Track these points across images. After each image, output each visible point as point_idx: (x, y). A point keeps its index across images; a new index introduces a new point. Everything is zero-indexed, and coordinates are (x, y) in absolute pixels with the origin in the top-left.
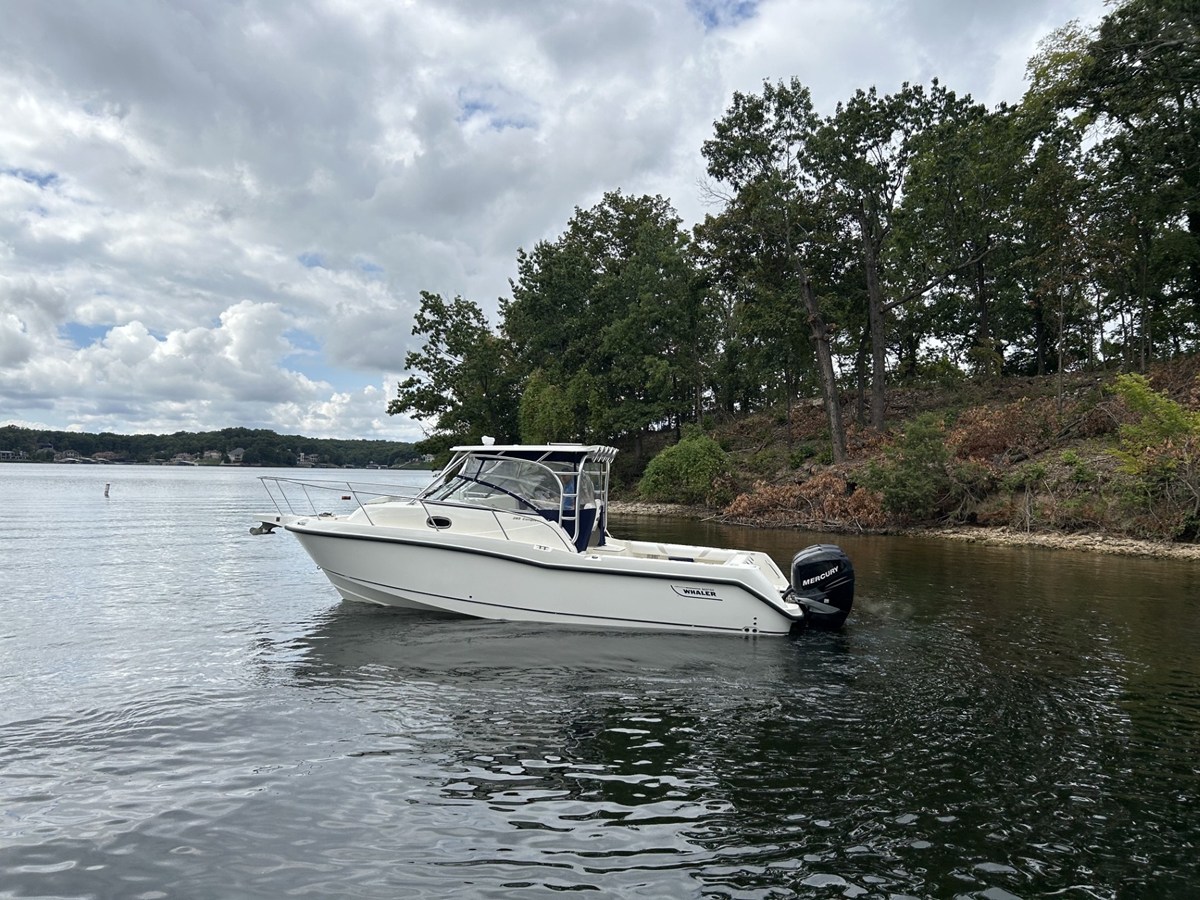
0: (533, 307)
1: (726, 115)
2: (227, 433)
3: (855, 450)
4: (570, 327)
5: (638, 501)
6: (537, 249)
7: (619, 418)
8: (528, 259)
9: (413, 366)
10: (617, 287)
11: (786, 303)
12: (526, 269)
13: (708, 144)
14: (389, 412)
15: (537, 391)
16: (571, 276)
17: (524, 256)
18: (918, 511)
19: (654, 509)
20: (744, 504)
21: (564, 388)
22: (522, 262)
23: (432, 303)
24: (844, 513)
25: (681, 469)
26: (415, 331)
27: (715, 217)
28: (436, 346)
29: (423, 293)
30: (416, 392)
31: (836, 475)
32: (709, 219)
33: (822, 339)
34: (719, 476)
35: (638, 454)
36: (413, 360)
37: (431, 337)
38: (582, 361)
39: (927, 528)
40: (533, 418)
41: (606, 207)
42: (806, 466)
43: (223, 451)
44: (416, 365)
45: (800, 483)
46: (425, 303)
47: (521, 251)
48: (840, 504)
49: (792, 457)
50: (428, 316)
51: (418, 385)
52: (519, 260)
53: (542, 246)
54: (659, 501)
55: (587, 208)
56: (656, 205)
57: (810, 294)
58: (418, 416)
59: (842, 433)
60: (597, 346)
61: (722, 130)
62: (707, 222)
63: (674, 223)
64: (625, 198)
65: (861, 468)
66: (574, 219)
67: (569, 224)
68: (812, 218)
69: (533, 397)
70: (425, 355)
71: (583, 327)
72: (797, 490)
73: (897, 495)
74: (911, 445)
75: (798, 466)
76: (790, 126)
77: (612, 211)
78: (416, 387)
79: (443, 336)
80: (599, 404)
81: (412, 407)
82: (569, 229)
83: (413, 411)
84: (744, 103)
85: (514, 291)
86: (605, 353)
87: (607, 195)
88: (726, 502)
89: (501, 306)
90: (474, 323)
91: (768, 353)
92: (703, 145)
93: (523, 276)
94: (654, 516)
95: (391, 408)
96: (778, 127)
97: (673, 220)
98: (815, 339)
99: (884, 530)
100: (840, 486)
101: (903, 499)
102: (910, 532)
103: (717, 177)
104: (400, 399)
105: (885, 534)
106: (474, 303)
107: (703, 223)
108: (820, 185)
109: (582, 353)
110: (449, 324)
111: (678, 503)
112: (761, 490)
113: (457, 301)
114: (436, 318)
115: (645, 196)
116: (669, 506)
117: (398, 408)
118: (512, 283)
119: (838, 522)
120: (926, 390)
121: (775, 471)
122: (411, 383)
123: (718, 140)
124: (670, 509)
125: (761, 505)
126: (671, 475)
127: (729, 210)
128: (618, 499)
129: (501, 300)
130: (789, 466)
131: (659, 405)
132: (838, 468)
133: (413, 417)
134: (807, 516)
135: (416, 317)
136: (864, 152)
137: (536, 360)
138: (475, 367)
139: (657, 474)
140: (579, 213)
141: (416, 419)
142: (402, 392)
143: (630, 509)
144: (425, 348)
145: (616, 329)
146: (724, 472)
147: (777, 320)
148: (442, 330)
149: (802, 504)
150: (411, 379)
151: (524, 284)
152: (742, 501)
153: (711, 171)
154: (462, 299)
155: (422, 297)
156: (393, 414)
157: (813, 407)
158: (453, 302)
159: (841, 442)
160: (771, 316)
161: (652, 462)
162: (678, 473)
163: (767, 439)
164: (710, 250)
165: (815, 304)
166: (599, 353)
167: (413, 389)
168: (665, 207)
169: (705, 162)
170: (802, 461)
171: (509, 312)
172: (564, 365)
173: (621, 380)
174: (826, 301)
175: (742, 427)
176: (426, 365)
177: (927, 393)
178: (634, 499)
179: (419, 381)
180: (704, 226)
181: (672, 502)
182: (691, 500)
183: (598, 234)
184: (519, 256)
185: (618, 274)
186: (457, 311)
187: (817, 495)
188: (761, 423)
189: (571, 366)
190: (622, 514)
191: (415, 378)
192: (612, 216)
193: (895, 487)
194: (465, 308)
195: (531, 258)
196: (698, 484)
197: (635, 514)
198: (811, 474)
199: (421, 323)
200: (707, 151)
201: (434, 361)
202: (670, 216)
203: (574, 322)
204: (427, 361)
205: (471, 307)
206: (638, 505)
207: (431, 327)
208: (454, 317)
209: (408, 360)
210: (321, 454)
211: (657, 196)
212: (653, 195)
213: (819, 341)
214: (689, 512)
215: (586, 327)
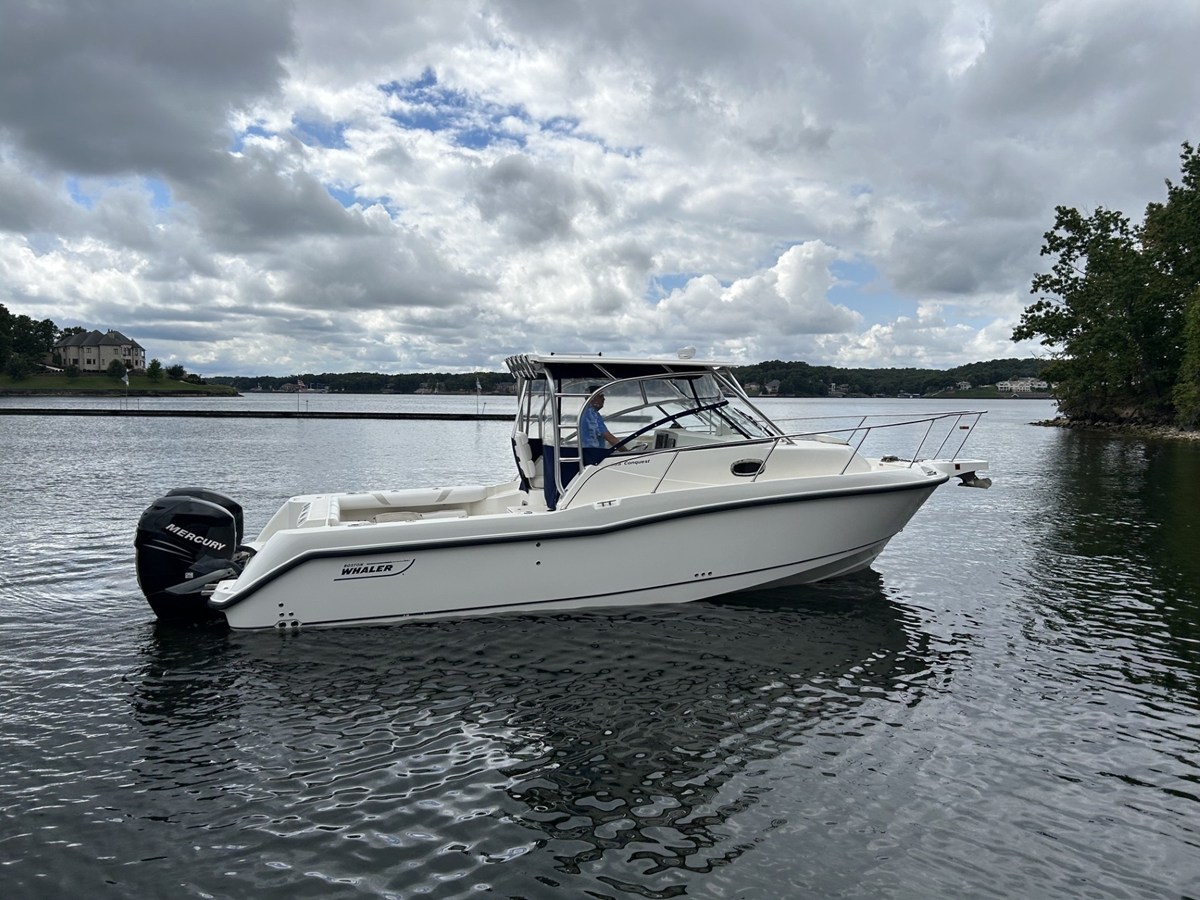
2: (764, 366)
8: (1195, 153)
9: (1040, 289)
12: (1192, 166)
14: (1013, 339)
17: (1190, 151)
22: (1187, 158)
23: (1068, 218)
26: (1044, 250)
29: (1058, 208)
30: (1043, 316)
36: (1041, 283)
37: (1061, 256)
43: (761, 383)
44: (1045, 287)
46: (1060, 219)
47: (1186, 145)
50: (1064, 234)
51: (1047, 308)
52: (1183, 157)
58: (1048, 342)
70: (1055, 276)
78: (1044, 310)
79: (1077, 253)
81: (1039, 333)
83: (1042, 337)
85: (1171, 193)
90: (1116, 235)
93: (1187, 174)
95: (1015, 334)
104: (1025, 324)
106: (1119, 213)
110: (1086, 239)
113: (1098, 213)
114: (1070, 234)
117: (1019, 335)
118: (1169, 184)
122: (1039, 307)
129: (1152, 205)
133: (1043, 343)
135: (1045, 237)
141: (1046, 345)
142: (1027, 317)
144: (1055, 268)
148: (1078, 247)
150: (1040, 303)
151: (1189, 184)
154: (1104, 210)
155: (1057, 213)
156: (1017, 340)
158: (1093, 214)
167: (1042, 314)
176: (1056, 287)
179: (1049, 305)
184: (1183, 151)
186: (1098, 224)
191: (1044, 302)
194: (1105, 220)
199: (1052, 242)
201: (1067, 282)
204: (1058, 282)
205: (1115, 218)
207: (1062, 245)
208: (1093, 231)
209: (1035, 282)
210: (851, 384)
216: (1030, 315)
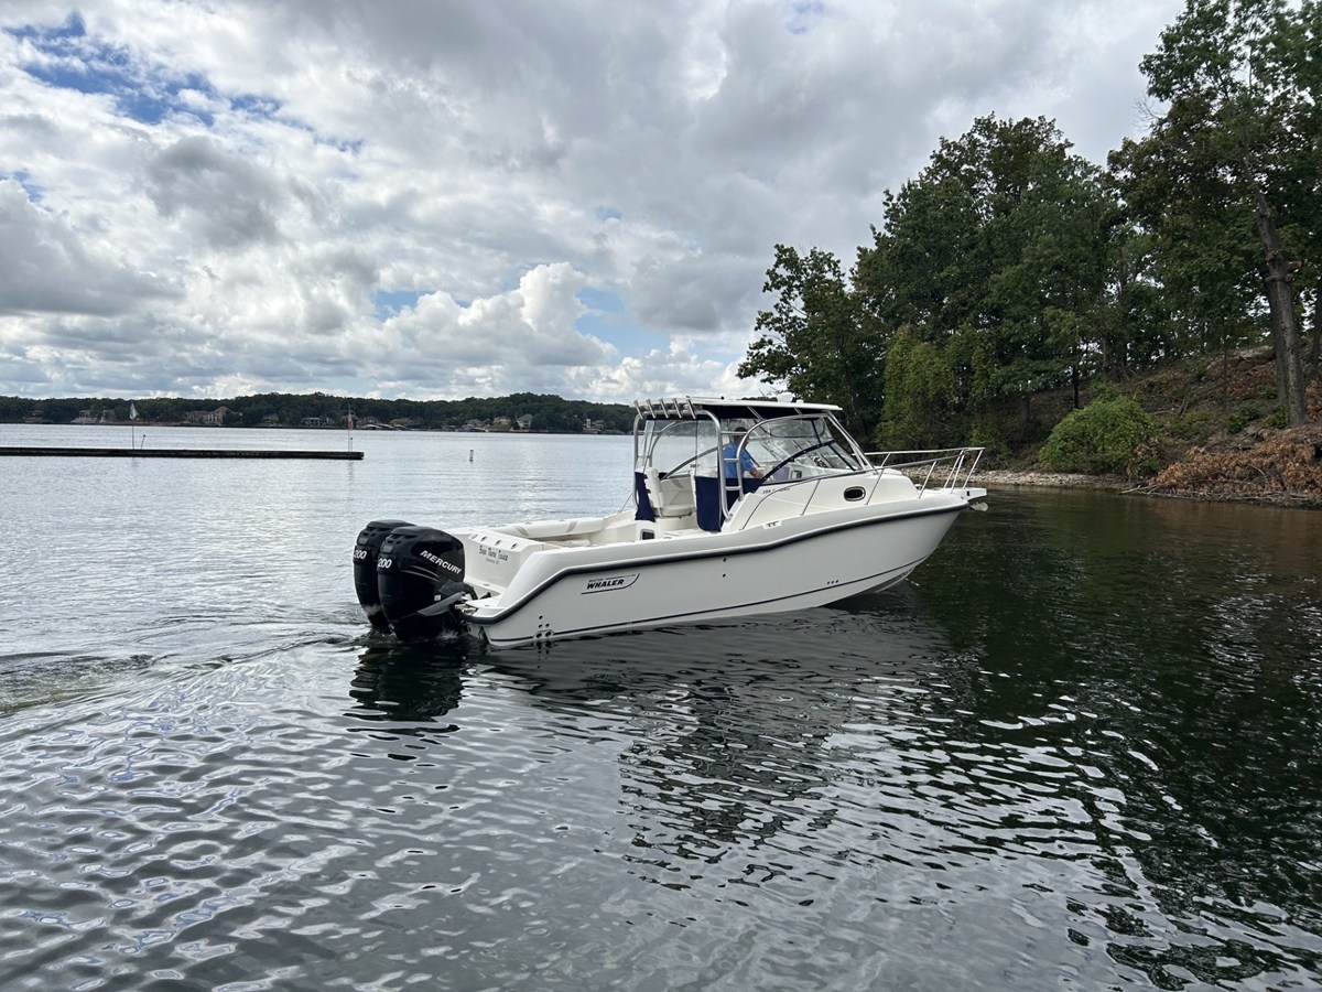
0: (902, 255)
1: (1176, 23)
2: (515, 399)
3: (1318, 411)
4: (948, 277)
5: (1032, 470)
6: (904, 190)
7: (1010, 377)
8: (895, 201)
9: (763, 327)
10: (1005, 229)
11: (1230, 238)
12: (892, 213)
13: (1149, 59)
14: (739, 375)
15: (907, 349)
16: (948, 218)
17: (891, 199)
19: (1054, 479)
20: (1177, 474)
21: (941, 346)
22: (888, 205)
23: (787, 257)
25: (1096, 434)
26: (767, 287)
27: (1138, 141)
29: (777, 246)
30: (766, 354)
31: (1294, 440)
32: (1128, 145)
33: (1282, 280)
34: (1141, 441)
35: (1024, 416)
36: (764, 319)
37: (783, 294)
38: (964, 314)
40: (900, 378)
41: (976, 136)
42: (1250, 430)
43: (512, 417)
44: (768, 324)
45: (1244, 449)
46: (779, 257)
47: (887, 192)
48: (1306, 475)
49: (1231, 420)
50: (783, 271)
51: (769, 346)
52: (885, 203)
53: (910, 186)
54: (1058, 471)
55: (954, 137)
56: (1038, 128)
57: (1269, 227)
58: (769, 380)
59: (1301, 391)
60: (982, 296)
61: (1169, 41)
62: (1126, 148)
63: (1062, 148)
64: (998, 123)
66: (937, 152)
67: (932, 157)
69: (902, 355)
70: (777, 315)
71: (964, 275)
72: (1244, 458)
75: (1240, 430)
76: (1255, 27)
77: (983, 140)
78: (767, 348)
79: (796, 292)
80: (985, 362)
81: (762, 371)
82: (930, 163)
83: (763, 374)
85: (876, 238)
86: (993, 304)
87: (978, 122)
88: (1152, 472)
89: (859, 256)
90: (829, 276)
91: (1206, 300)
92: (1143, 60)
93: (888, 220)
94: (1056, 487)
95: (741, 370)
96: (1239, 30)
97: (1060, 145)
98: (1274, 280)
100: (1306, 454)
103: (1159, 96)
104: (750, 361)
106: (831, 254)
108: (1277, 94)
109: (964, 305)
110: (803, 279)
111: (1082, 472)
112: (1199, 458)
113: (813, 253)
114: (789, 273)
115: (1026, 119)
116: (1071, 476)
117: (746, 372)
118: (874, 229)
119: (1306, 494)
121: (1207, 437)
122: (761, 344)
123: (1163, 53)
124: (1075, 480)
125: (1197, 475)
126: (1081, 439)
127: (1160, 134)
128: (1007, 468)
129: (860, 249)
130: (1226, 430)
131: (1057, 362)
132: (1297, 432)
133: (764, 381)
134: (1260, 488)
135: (767, 273)
137: (894, 317)
138: (832, 325)
139: (1066, 440)
140: (945, 145)
141: (767, 383)
142: (752, 354)
143: (1024, 478)
144: (776, 306)
145: (1007, 277)
146: (1148, 438)
147: (1219, 260)
148: (796, 286)
149: (1253, 474)
150: (763, 341)
151: (890, 230)
152: (1176, 470)
153: (1153, 91)
154: (818, 250)
155: (776, 251)
156: (743, 377)
157: (1241, 359)
158: (809, 254)
159: (1302, 401)
160: (1210, 256)
161: (1058, 427)
162: (1092, 439)
163: (1188, 399)
164: (1128, 180)
165: (1276, 240)
166: (986, 304)
167: (764, 351)
168: (1050, 130)
169: (1146, 80)
170: (1245, 424)
171: (866, 261)
172: (943, 319)
173: (1014, 334)
174: (1285, 233)
175: (1151, 385)
176: (777, 325)
178: (1027, 468)
179: (770, 342)
180: (1122, 153)
181: (1074, 471)
182: (1100, 469)
184: (885, 198)
185: (1007, 213)
186: (814, 264)
187: (1272, 463)
188: (1176, 380)
189: (950, 320)
190: (1017, 485)
191: (766, 339)
192: (982, 145)
194: (821, 261)
195: (898, 200)
196: (1113, 452)
197: (1032, 485)
198: (1259, 438)
199: (773, 280)
200: (1147, 66)
201: (787, 320)
202: (1055, 140)
203: (953, 271)
204: (779, 320)
205: (827, 259)
206: (1032, 474)
207: (784, 283)
208: (809, 271)
209: (759, 320)
210: (606, 420)
211: (1040, 118)
212: (1034, 117)
213: (1279, 283)
214: (1099, 484)
215: (968, 275)
216: (755, 352)
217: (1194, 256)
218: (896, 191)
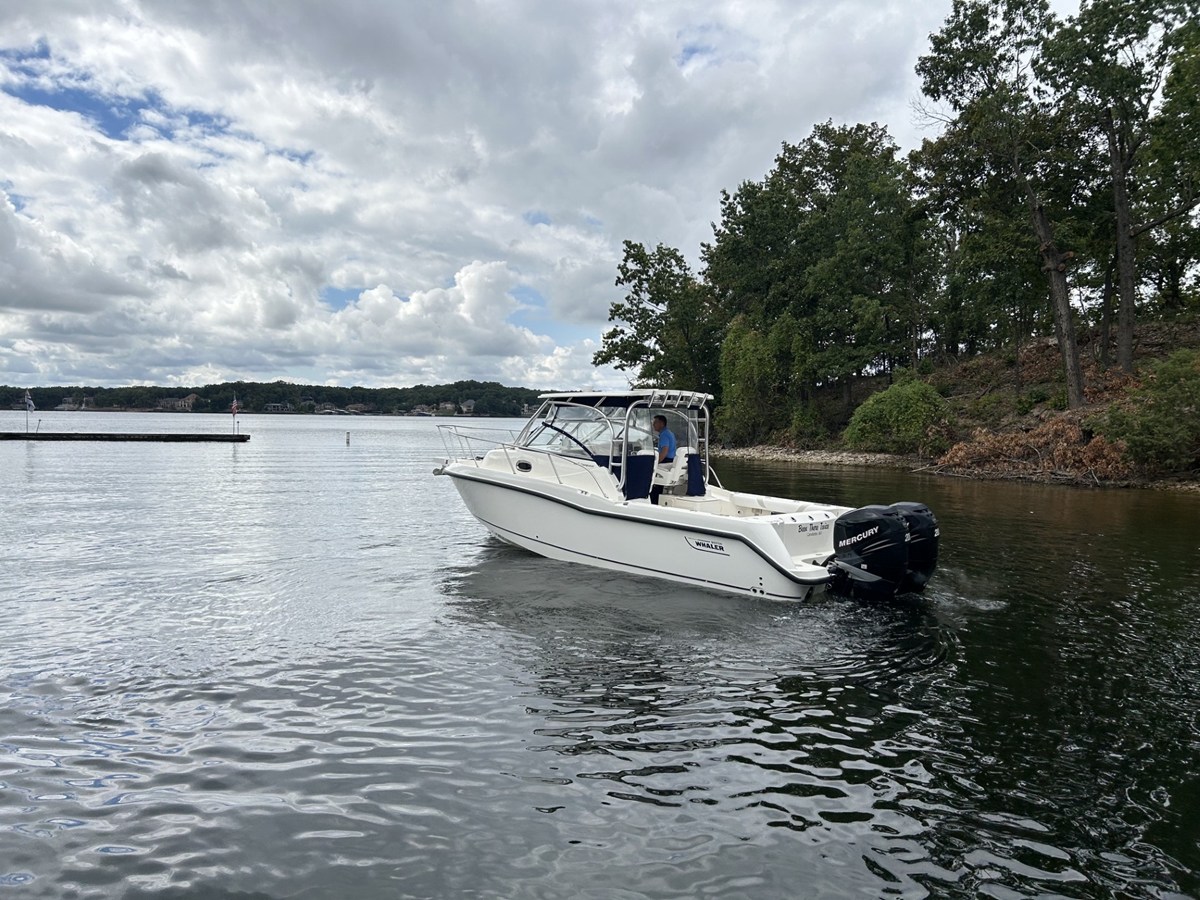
0: (735, 250)
1: (945, 26)
2: (460, 385)
3: (1095, 393)
4: (773, 269)
5: (844, 450)
6: (740, 190)
7: (824, 363)
8: (731, 200)
9: (616, 317)
10: (823, 224)
11: (1013, 231)
12: (730, 211)
13: (923, 60)
14: (594, 363)
15: (738, 337)
16: (775, 215)
17: (727, 198)
18: (1168, 461)
19: (861, 459)
20: (961, 454)
21: (766, 333)
22: (725, 204)
23: (635, 252)
24: (1078, 464)
25: (891, 416)
26: (619, 281)
27: (934, 140)
28: (638, 295)
29: (626, 242)
30: (620, 343)
31: (1070, 421)
32: (927, 144)
33: (1056, 270)
34: (935, 423)
35: (846, 400)
36: (617, 311)
37: (634, 287)
38: (785, 304)
39: (1180, 481)
40: (734, 364)
41: (816, 140)
42: (1036, 412)
44: (619, 315)
45: (1027, 431)
46: (628, 252)
47: (724, 192)
48: (1073, 454)
49: (1020, 402)
50: (632, 266)
51: (622, 335)
52: (722, 202)
53: (745, 187)
54: (868, 451)
55: (794, 142)
56: (871, 133)
57: (1042, 219)
58: (621, 367)
59: (1079, 375)
60: (801, 288)
61: (938, 43)
62: (924, 148)
63: (890, 151)
64: (837, 129)
65: (1100, 414)
66: (781, 155)
67: (776, 161)
68: (1049, 134)
69: (734, 343)
70: (628, 306)
71: (787, 268)
72: (1023, 438)
73: (1142, 443)
74: (1162, 387)
75: (1027, 412)
76: (1021, 30)
77: (822, 144)
78: (620, 337)
79: (646, 285)
80: (803, 348)
81: (616, 358)
82: (775, 166)
83: (617, 361)
84: (966, 9)
85: (716, 235)
86: (810, 295)
87: (817, 127)
88: (942, 452)
89: (703, 252)
90: (677, 270)
91: (992, 288)
92: (918, 62)
93: (725, 218)
94: (861, 466)
95: (596, 359)
96: (1006, 33)
97: (888, 148)
98: (1049, 270)
99: (1126, 483)
100: (1074, 434)
101: (1150, 448)
102: (1158, 485)
103: (933, 96)
104: (605, 350)
105: (1127, 486)
106: (677, 250)
107: (919, 149)
108: (1059, 95)
109: (785, 295)
110: (651, 273)
111: (889, 453)
112: (982, 439)
113: (659, 249)
114: (638, 267)
115: (859, 126)
116: (878, 456)
117: (602, 359)
118: (714, 227)
119: (1071, 473)
120: (1188, 324)
121: (1000, 418)
122: (614, 334)
123: (935, 55)
124: (880, 459)
125: (981, 455)
126: (880, 422)
127: (950, 132)
128: (823, 448)
129: (703, 245)
130: (1016, 412)
131: (869, 348)
132: (1074, 413)
133: (616, 368)
134: (1034, 467)
135: (619, 268)
136: (1114, 53)
137: (738, 306)
138: (677, 315)
139: (865, 422)
140: (786, 148)
141: (619, 369)
142: (607, 343)
143: (835, 458)
144: (627, 298)
145: (822, 269)
146: (940, 420)
147: (1004, 251)
148: (645, 280)
149: (1029, 454)
150: (615, 330)
151: (727, 227)
152: (959, 451)
153: (927, 91)
154: (664, 246)
155: (625, 247)
156: (598, 365)
158: (655, 250)
159: (1079, 384)
160: (997, 247)
161: (859, 409)
162: (888, 421)
163: (993, 383)
164: (928, 178)
165: (1049, 231)
166: (804, 296)
167: (617, 340)
168: (882, 135)
169: (920, 81)
170: (1031, 406)
171: (711, 257)
172: (766, 309)
173: (828, 322)
174: (1063, 227)
175: (965, 370)
176: (629, 316)
177: (1189, 327)
178: (840, 449)
179: (622, 332)
180: (921, 152)
181: (881, 451)
182: (902, 449)
183: (807, 169)
184: (722, 197)
185: (824, 209)
186: (659, 259)
187: (1047, 444)
188: (986, 366)
189: (772, 310)
190: (826, 464)
191: (618, 329)
192: (822, 149)
193: (1141, 434)
194: (667, 255)
195: (735, 199)
196: (910, 432)
197: (840, 464)
198: (1042, 420)
199: (624, 274)
200: (922, 68)
201: (637, 311)
202: (886, 144)
203: (776, 264)
204: (630, 311)
205: (673, 254)
206: (845, 454)
207: (634, 276)
208: (656, 265)
209: (612, 311)
211: (873, 124)
212: (868, 124)
213: (1053, 273)
214: (900, 462)
215: (790, 268)
216: (610, 341)
217: (984, 248)
218: (733, 191)
